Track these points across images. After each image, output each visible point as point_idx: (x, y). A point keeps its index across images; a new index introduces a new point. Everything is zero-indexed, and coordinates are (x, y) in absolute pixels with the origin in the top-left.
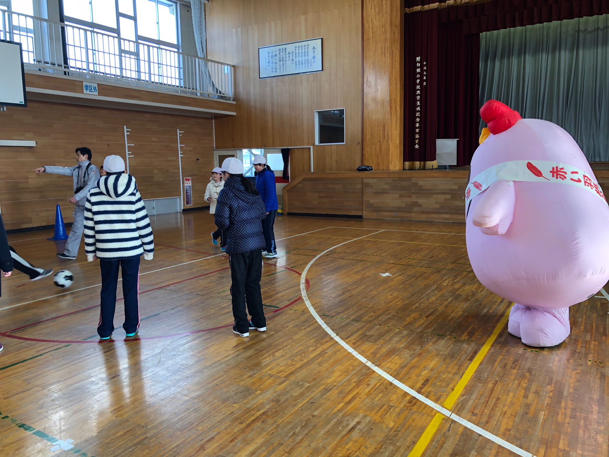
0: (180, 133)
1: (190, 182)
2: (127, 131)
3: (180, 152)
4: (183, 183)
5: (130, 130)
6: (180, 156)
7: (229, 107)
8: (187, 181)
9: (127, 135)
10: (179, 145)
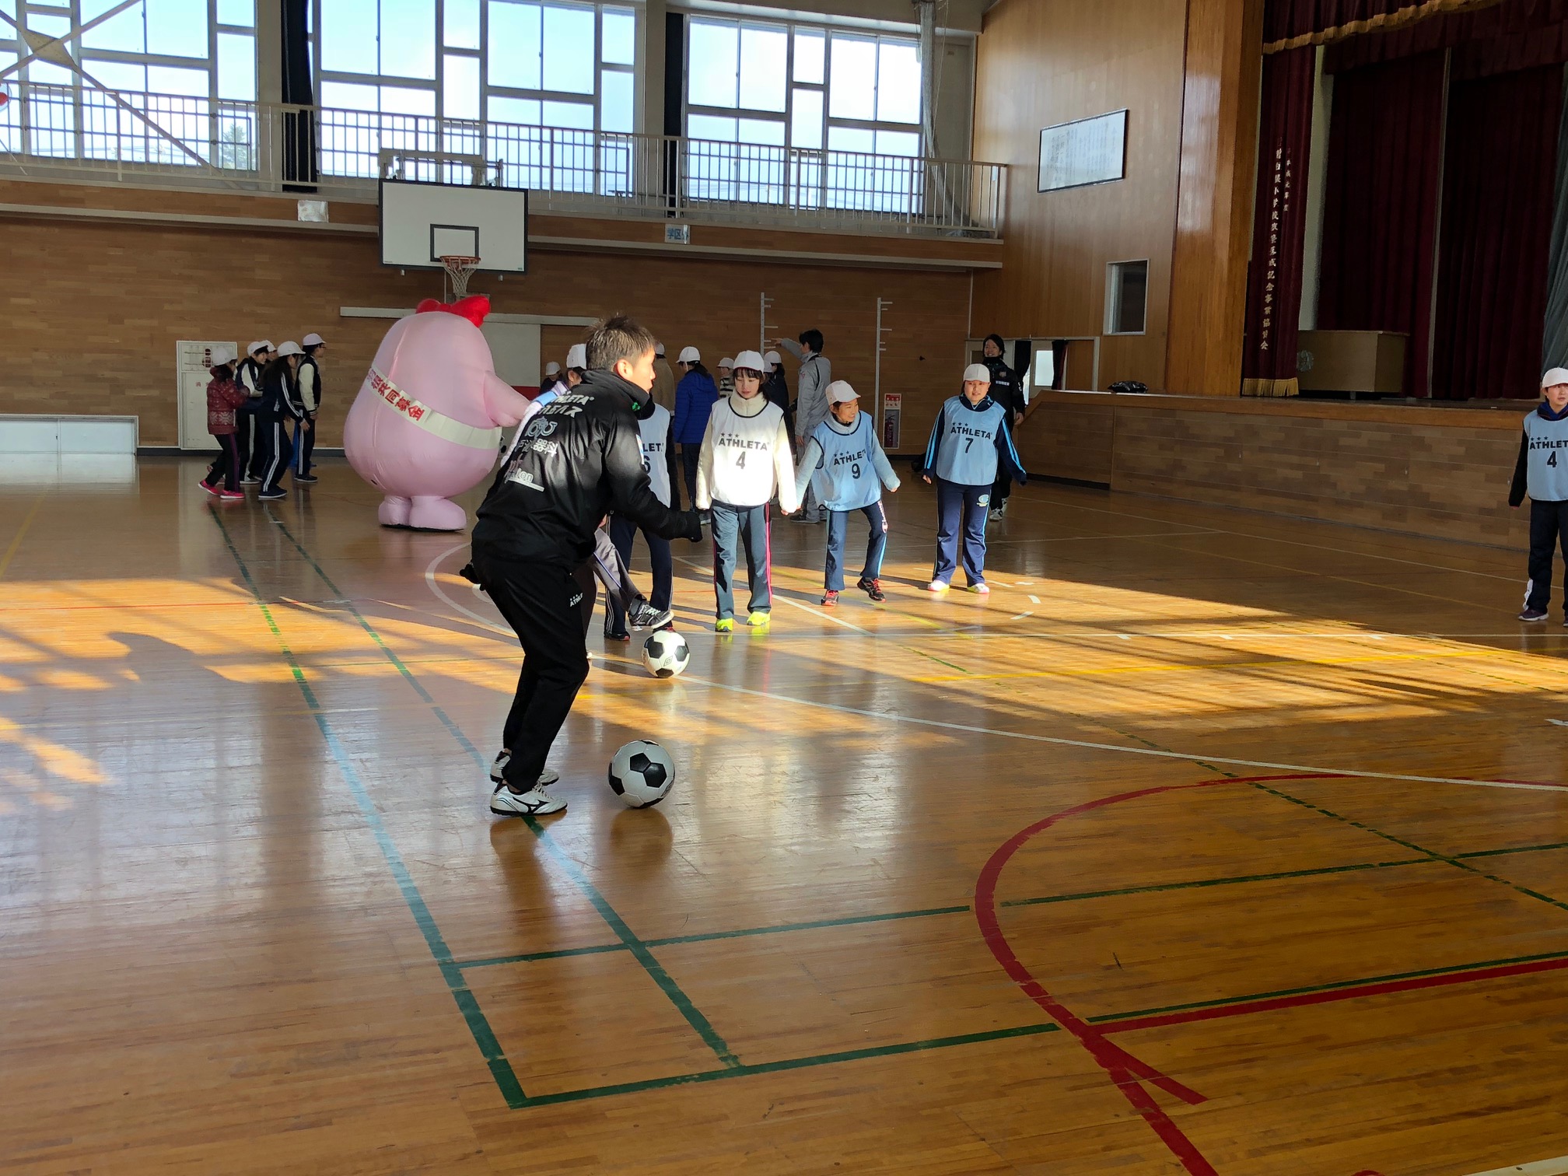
0: (882, 306)
1: (899, 403)
2: (766, 303)
3: (878, 342)
4: (881, 404)
5: (773, 300)
6: (878, 349)
7: (990, 252)
8: (890, 399)
9: (765, 309)
10: (879, 329)
